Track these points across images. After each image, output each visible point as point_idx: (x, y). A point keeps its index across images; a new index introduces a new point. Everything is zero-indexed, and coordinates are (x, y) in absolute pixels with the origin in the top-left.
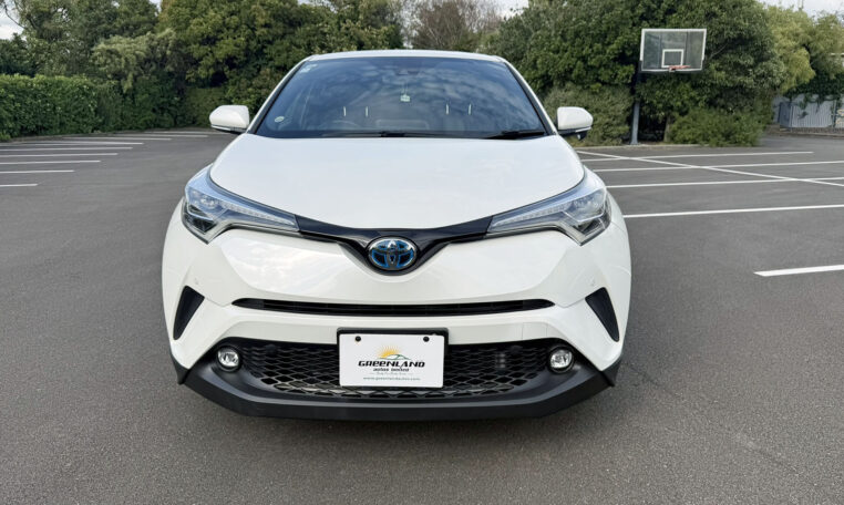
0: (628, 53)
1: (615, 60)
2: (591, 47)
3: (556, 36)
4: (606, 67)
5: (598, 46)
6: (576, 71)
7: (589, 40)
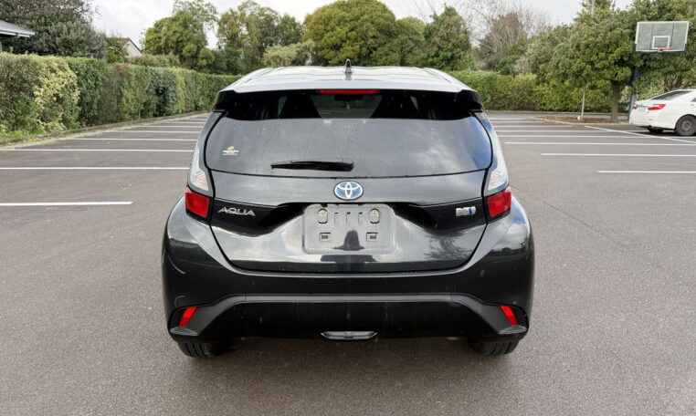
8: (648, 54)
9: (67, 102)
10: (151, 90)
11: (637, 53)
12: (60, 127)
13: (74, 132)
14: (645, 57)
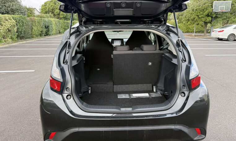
0: (209, 14)
1: (206, 16)
2: (200, 13)
3: (191, 10)
4: (203, 17)
5: (201, 13)
6: (196, 19)
7: (199, 11)
8: (217, 13)
9: (12, 31)
10: (43, 27)
11: (213, 12)
12: (10, 40)
13: (15, 42)
14: (216, 14)
